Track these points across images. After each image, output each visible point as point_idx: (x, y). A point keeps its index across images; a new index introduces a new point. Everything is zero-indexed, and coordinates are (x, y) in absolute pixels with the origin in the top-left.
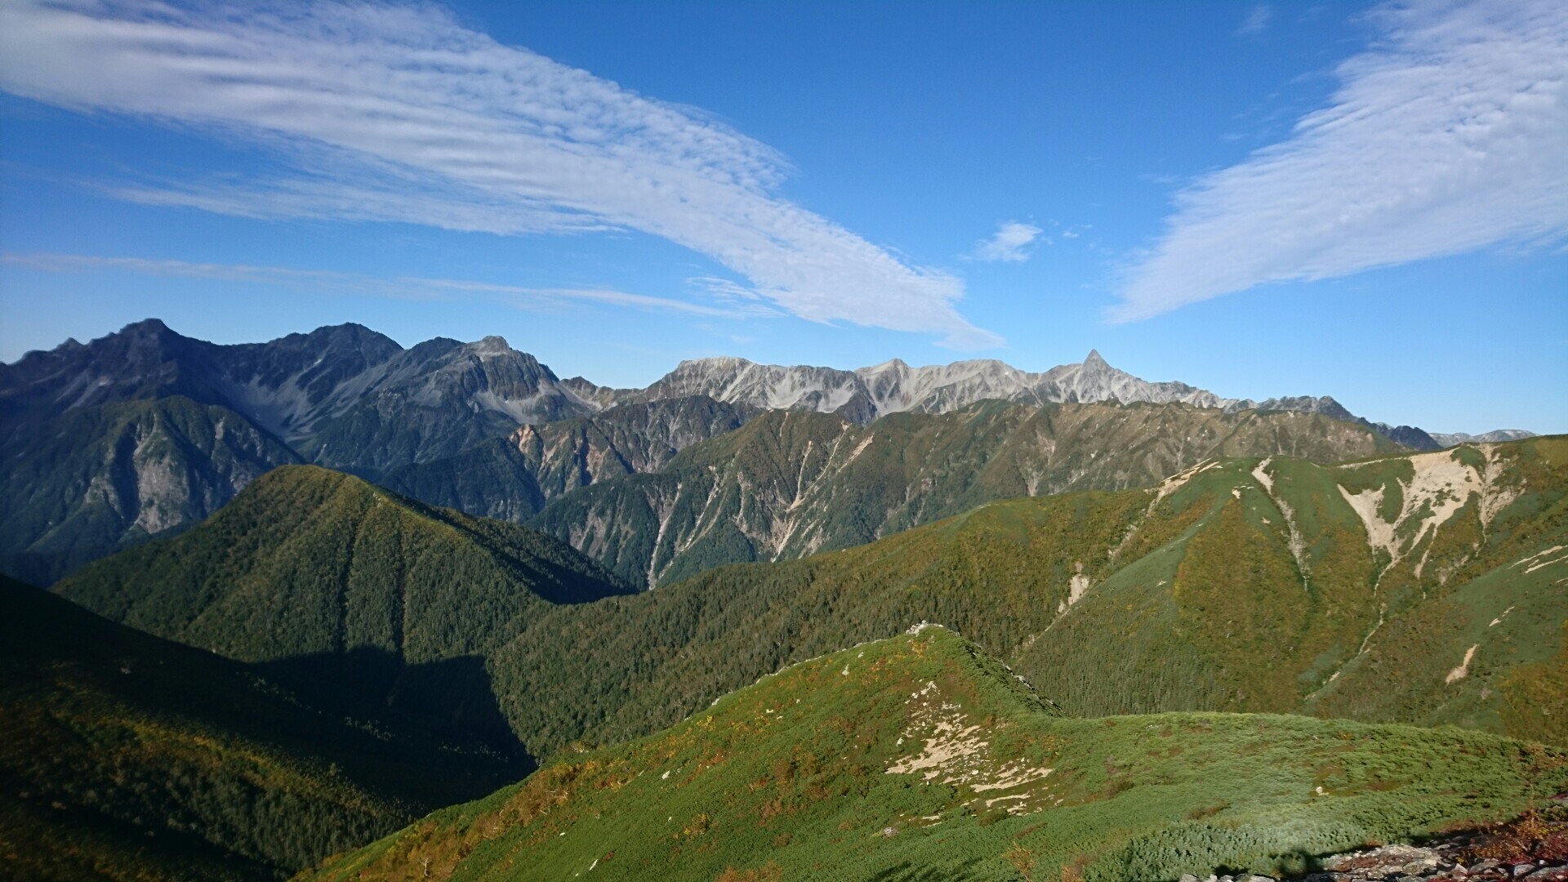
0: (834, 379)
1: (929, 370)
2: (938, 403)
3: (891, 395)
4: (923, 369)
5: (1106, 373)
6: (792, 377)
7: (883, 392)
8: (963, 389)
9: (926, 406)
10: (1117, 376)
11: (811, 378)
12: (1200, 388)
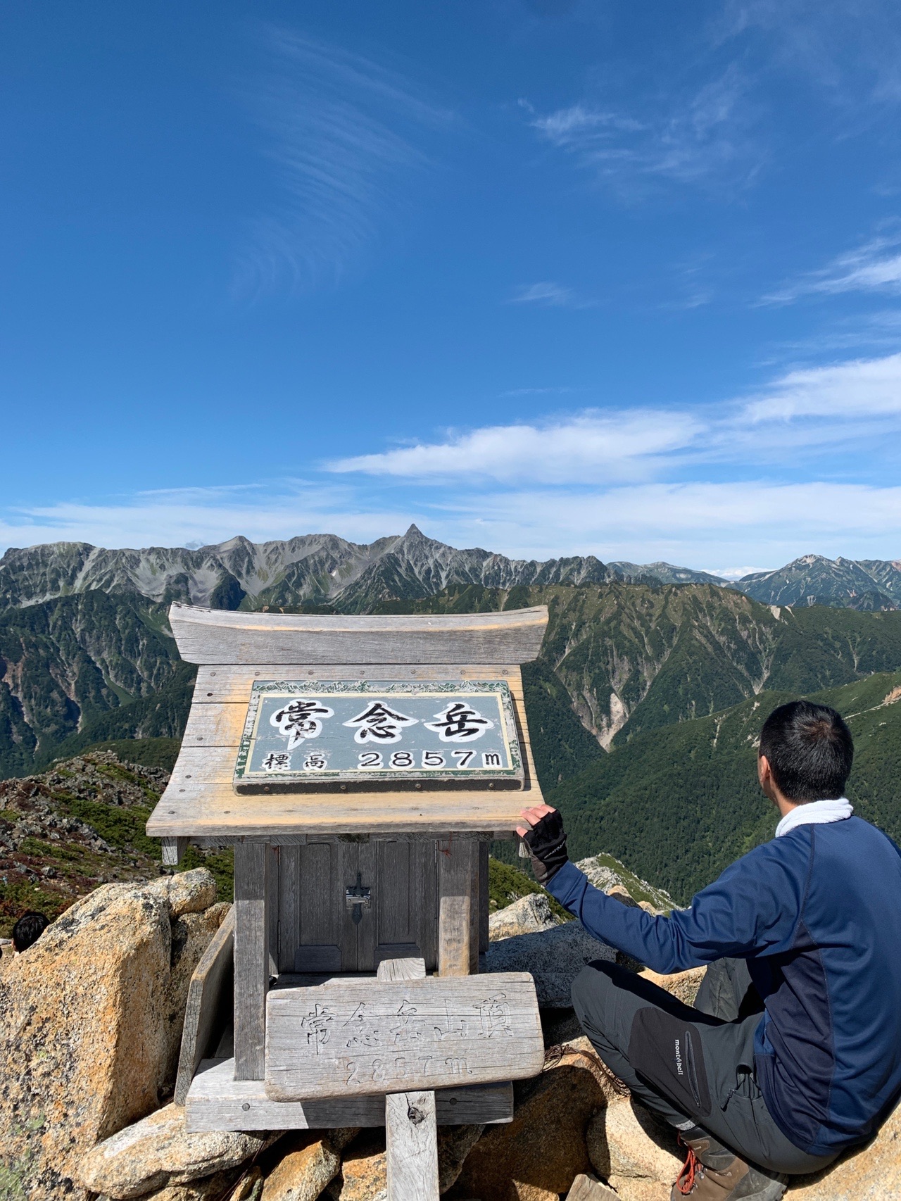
0: (192, 559)
1: (274, 545)
2: (299, 578)
3: (248, 572)
4: (267, 544)
5: (426, 543)
6: (148, 560)
7: (240, 569)
8: (315, 562)
9: (289, 581)
10: (435, 545)
11: (168, 560)
12: (495, 552)
